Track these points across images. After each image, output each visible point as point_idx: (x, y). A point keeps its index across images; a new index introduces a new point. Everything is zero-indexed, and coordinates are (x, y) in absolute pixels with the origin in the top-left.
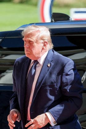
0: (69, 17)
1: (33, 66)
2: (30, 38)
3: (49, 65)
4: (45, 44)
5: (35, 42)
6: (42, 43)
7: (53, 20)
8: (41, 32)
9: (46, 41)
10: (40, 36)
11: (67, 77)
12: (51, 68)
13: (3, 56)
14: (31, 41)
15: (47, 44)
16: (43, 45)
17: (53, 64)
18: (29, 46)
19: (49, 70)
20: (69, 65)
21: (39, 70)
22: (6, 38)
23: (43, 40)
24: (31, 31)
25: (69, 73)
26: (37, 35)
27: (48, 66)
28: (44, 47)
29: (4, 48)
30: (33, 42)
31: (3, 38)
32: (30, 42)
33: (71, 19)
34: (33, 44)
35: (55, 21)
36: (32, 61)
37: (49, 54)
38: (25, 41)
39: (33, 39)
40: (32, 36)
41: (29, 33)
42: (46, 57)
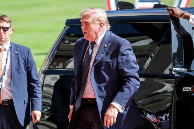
0: (134, 6)
1: (90, 46)
2: (87, 19)
3: (106, 46)
4: (101, 25)
5: (92, 24)
6: (99, 24)
7: (118, 8)
8: (97, 13)
9: (103, 22)
10: (96, 17)
11: (123, 57)
12: (107, 48)
13: (71, 42)
14: (88, 23)
15: (103, 25)
16: (99, 26)
17: (109, 44)
18: (86, 27)
19: (106, 51)
20: (124, 45)
21: (96, 50)
22: (73, 25)
23: (99, 21)
24: (87, 13)
25: (124, 53)
26: (93, 17)
27: (104, 46)
28: (101, 28)
29: (72, 35)
30: (90, 23)
31: (71, 25)
32: (86, 23)
33: (136, 8)
34: (90, 25)
35: (121, 9)
36: (90, 42)
37: (106, 35)
38: (82, 22)
39: (90, 20)
40: (89, 17)
41: (85, 14)
42: (104, 38)
